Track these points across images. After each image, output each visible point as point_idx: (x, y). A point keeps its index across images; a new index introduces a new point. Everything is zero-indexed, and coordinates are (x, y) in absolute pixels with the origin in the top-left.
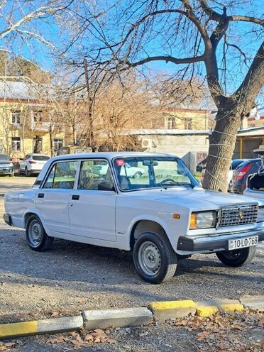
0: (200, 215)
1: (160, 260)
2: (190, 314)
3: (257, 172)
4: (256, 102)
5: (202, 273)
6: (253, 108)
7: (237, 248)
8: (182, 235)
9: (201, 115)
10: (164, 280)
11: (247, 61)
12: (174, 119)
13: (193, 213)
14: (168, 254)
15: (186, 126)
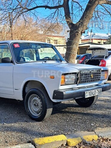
0: (67, 76)
1: (41, 106)
2: (62, 145)
3: (90, 58)
4: (88, 26)
5: (68, 112)
6: (86, 29)
7: (90, 96)
8: (56, 89)
9: (61, 38)
10: (44, 119)
11: (82, 10)
12: (50, 40)
13: (62, 74)
14: (47, 102)
15: (55, 43)
